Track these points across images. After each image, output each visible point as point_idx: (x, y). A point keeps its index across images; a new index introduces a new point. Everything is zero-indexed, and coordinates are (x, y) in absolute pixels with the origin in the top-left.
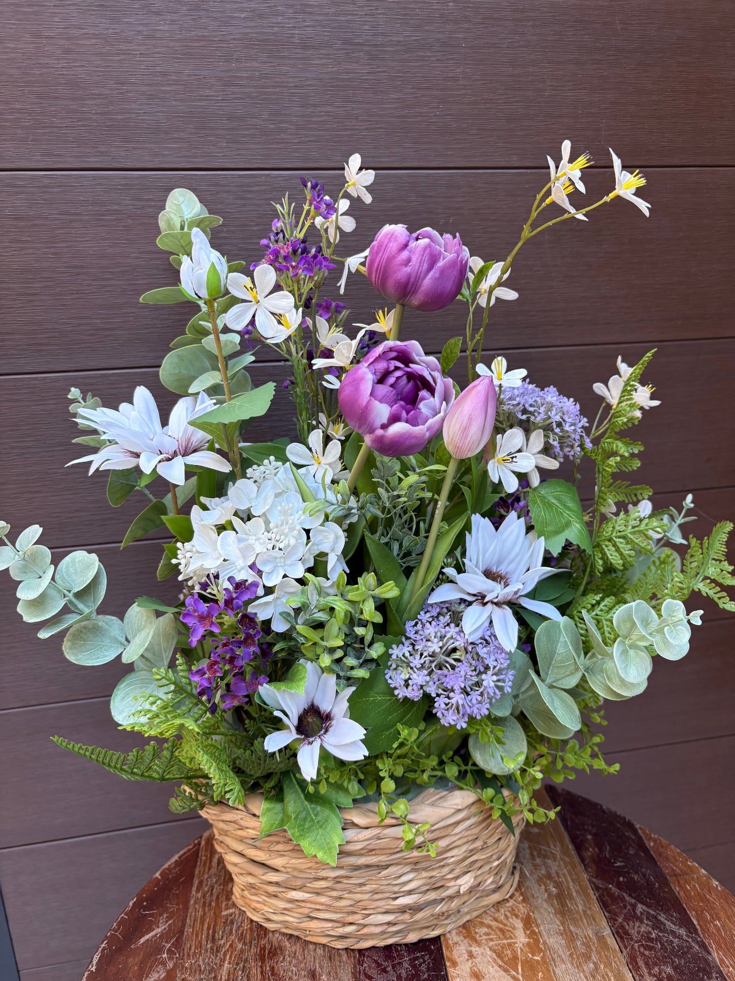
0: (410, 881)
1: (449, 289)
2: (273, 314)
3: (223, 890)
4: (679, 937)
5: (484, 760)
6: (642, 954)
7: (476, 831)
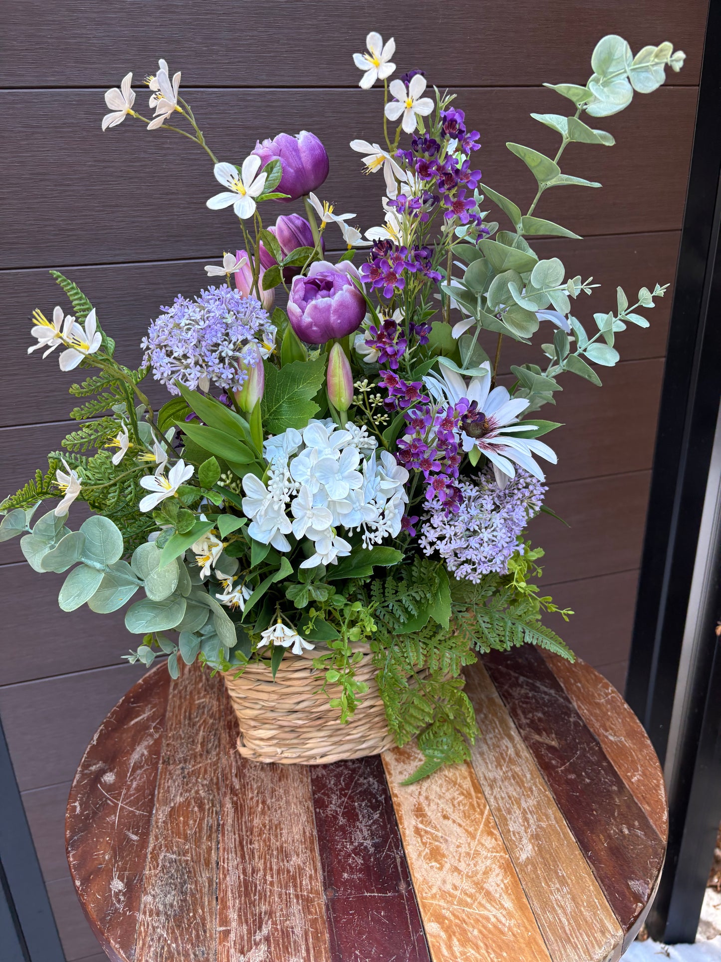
3: (195, 688)
4: (550, 695)
6: (521, 707)
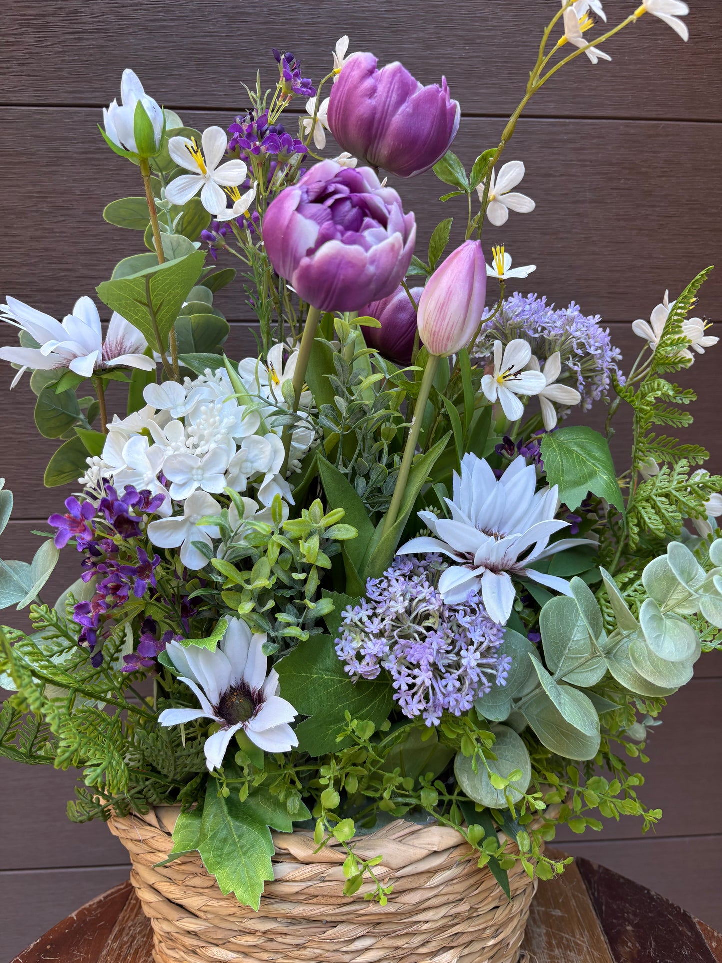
0: (367, 949)
1: (426, 132)
2: (223, 188)
5: (474, 787)
7: (459, 887)
